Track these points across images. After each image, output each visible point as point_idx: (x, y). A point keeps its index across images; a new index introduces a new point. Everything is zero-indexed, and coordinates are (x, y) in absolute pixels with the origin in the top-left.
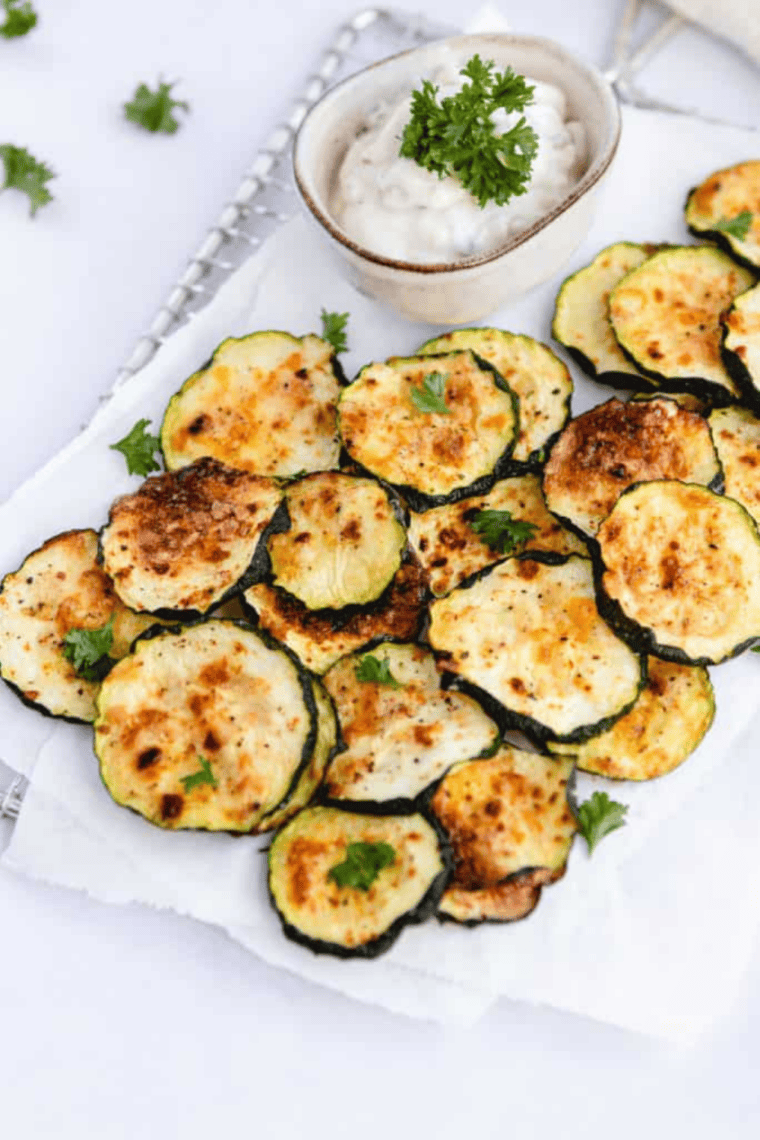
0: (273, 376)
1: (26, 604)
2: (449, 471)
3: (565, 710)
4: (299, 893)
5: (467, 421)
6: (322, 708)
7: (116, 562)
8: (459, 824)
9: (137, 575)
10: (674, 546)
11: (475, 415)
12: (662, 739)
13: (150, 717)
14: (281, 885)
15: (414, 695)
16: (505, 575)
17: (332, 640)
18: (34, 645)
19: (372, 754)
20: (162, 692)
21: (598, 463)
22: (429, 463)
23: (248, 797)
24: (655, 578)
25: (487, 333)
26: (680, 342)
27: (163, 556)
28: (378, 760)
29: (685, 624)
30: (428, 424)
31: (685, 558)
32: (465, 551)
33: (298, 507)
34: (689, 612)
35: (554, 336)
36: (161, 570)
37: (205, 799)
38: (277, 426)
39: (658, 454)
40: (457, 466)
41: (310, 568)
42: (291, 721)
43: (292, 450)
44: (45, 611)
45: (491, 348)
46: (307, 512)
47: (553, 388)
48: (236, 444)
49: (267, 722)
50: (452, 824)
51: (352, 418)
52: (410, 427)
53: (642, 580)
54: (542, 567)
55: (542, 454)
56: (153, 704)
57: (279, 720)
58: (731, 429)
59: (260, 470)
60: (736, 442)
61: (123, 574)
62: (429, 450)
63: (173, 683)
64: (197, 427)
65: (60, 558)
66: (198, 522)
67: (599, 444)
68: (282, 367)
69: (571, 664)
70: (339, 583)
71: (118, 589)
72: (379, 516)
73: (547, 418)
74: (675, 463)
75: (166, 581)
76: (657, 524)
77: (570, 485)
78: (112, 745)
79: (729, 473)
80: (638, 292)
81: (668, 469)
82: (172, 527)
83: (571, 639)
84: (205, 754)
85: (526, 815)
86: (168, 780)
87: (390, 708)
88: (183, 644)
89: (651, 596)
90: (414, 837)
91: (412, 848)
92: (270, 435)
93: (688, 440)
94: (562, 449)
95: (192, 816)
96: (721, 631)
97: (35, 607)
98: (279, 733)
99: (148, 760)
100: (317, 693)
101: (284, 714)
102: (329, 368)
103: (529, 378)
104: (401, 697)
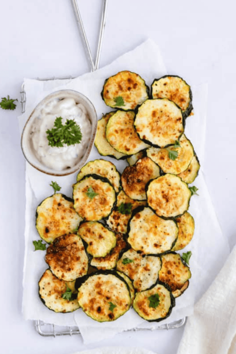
0: (53, 208)
1: (47, 294)
2: (107, 207)
3: (167, 242)
4: (146, 314)
5: (102, 193)
6: (122, 275)
7: (59, 275)
8: (165, 279)
9: (65, 274)
10: (163, 192)
11: (103, 190)
12: (187, 231)
13: (92, 301)
14: (142, 314)
15: (137, 260)
16: (134, 220)
17: (112, 258)
18: (56, 300)
19: (139, 278)
20: (90, 294)
21: (133, 182)
22: (103, 209)
23: (124, 304)
24: (164, 201)
25: (87, 165)
26: (130, 141)
27: (67, 266)
28: (142, 279)
29: (176, 206)
30: (95, 200)
31: (166, 193)
32: (121, 218)
33: (84, 236)
34: (175, 203)
35: (101, 155)
36: (69, 270)
37: (116, 310)
38: (63, 218)
39: (144, 171)
40: (108, 205)
41: (98, 249)
42: (121, 285)
43: (70, 222)
44: (51, 292)
45: (91, 168)
46: (87, 237)
47: (111, 169)
48: (58, 228)
49: (116, 288)
50: (164, 280)
51: (81, 212)
52: (92, 203)
53: (162, 204)
54: (140, 213)
55: (121, 187)
56: (90, 298)
57: (118, 286)
58: (153, 152)
59: (68, 231)
60: (156, 155)
61: (63, 276)
62: (100, 205)
63: (91, 291)
64: (47, 230)
65: (46, 280)
66: (67, 253)
67: (131, 178)
68: (53, 205)
69: (161, 231)
70: (105, 247)
71: (64, 279)
72: (105, 232)
73: (115, 177)
74: (148, 170)
75: (72, 272)
76: (157, 191)
77: (132, 190)
78: (90, 312)
79: (160, 164)
80: (112, 134)
81: (148, 173)
82: (62, 258)
83: (157, 226)
84: (108, 301)
85: (176, 269)
86: (106, 311)
87: (135, 266)
88: (87, 284)
89: (166, 207)
90: (159, 289)
91: (160, 291)
92: (63, 222)
93: (147, 164)
94: (124, 183)
95: (116, 315)
96: (183, 201)
97: (49, 293)
98: (120, 289)
99: (99, 310)
100: (119, 273)
101: (118, 285)
102: (63, 198)
103: (104, 169)
104: (136, 262)
